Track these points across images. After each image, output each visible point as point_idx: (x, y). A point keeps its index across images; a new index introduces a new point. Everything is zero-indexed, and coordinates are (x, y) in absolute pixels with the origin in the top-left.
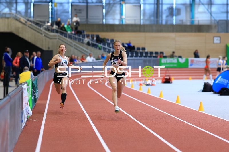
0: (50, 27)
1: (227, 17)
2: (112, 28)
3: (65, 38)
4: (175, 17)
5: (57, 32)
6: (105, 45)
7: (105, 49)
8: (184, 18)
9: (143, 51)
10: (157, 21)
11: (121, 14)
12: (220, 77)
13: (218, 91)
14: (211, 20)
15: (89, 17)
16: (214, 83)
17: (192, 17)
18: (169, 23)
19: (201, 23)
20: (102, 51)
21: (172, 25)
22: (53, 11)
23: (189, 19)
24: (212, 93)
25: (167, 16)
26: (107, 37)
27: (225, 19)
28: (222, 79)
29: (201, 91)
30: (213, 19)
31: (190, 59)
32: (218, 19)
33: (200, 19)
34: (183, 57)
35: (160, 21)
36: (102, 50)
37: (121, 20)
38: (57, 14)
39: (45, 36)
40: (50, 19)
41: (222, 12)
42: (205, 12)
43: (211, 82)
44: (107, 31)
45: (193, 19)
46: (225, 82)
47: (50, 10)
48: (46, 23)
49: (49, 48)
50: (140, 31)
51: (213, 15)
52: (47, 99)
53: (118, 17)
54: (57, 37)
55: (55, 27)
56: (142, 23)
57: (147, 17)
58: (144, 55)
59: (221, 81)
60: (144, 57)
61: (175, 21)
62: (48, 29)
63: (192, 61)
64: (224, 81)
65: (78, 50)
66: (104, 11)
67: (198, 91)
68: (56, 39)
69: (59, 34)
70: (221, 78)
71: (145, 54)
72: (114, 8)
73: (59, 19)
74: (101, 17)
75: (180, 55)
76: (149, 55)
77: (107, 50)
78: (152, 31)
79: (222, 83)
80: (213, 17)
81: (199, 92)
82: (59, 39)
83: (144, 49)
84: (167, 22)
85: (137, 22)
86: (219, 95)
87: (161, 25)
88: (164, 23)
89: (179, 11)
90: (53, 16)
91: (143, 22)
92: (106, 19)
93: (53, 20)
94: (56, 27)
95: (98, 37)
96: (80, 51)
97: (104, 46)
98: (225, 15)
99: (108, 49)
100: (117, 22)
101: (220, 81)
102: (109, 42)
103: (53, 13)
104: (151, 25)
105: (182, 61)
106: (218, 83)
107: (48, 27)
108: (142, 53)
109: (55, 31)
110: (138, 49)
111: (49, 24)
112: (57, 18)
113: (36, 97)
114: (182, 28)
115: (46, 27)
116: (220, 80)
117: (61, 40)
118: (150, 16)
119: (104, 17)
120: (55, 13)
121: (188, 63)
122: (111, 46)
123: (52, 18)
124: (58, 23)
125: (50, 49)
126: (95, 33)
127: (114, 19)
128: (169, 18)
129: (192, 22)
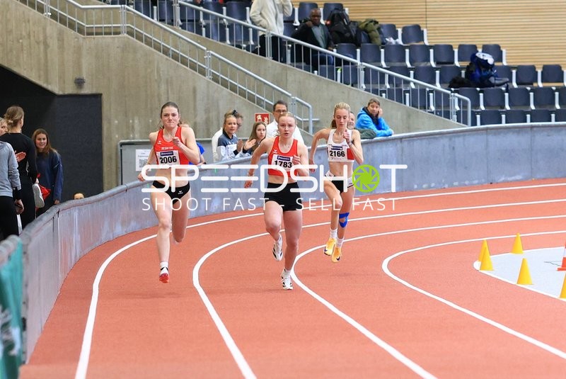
3: (164, 27)
6: (377, 60)
7: (374, 79)
39: (54, 16)
49: (79, 82)
52: (75, 358)
54: (123, 25)
65: (233, 88)
82: (130, 33)
96: (242, 93)
113: (15, 352)
117: (139, 37)
122: (408, 64)
125: (88, 88)
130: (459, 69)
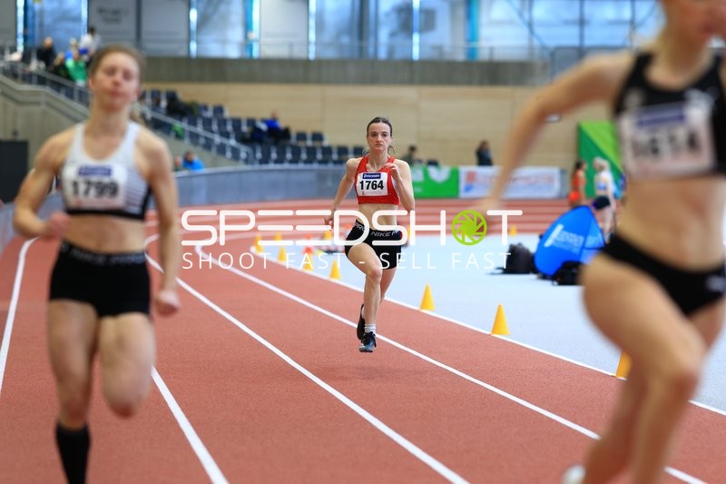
0: (21, 66)
1: (582, 37)
2: (217, 70)
3: (68, 101)
4: (416, 38)
5: (41, 81)
6: (195, 125)
7: (194, 137)
8: (445, 39)
9: (317, 144)
10: (362, 50)
11: (247, 26)
12: (560, 228)
13: (551, 270)
14: (531, 48)
15: (144, 36)
16: (540, 245)
17: (472, 36)
18: (399, 55)
19: (500, 55)
20: (186, 145)
21: (409, 62)
22: (30, 14)
23: (461, 43)
24: (532, 277)
25: (392, 35)
26: (201, 100)
27: (575, 42)
28: (565, 233)
29: (500, 271)
30: (536, 43)
31: (464, 170)
32: (552, 43)
33: (496, 43)
34: (441, 162)
35: (371, 50)
36: (187, 141)
37: (247, 45)
38: (41, 25)
39: (2, 93)
40: (20, 41)
41: (567, 23)
42: (511, 22)
43: (530, 243)
44: (201, 79)
45: (474, 45)
46: (576, 245)
47: (21, 13)
48: (7, 52)
49: (15, 133)
50: (306, 80)
51: (538, 31)
52: (9, 298)
53: (236, 34)
54: (43, 99)
55: (35, 66)
56: (312, 56)
57: (327, 37)
58: (319, 156)
59: (563, 240)
60: (321, 162)
61: (417, 47)
62: (12, 72)
63: (471, 176)
64: (571, 241)
66: (194, 15)
67: (490, 272)
68: (37, 103)
69: (47, 90)
70: (565, 229)
71: (323, 154)
72: (223, 8)
73: (48, 41)
74: (184, 36)
75: (433, 157)
76: (335, 156)
77: (202, 141)
78: (344, 80)
79: (565, 247)
80: (539, 38)
81: (493, 274)
82: (48, 104)
83: (318, 137)
84: (391, 51)
85: (298, 53)
86: (556, 283)
87: (375, 62)
88: (382, 54)
89: (429, 17)
90: (29, 32)
91: (316, 53)
92: (198, 43)
93: (30, 43)
94: (39, 68)
95: (172, 98)
97: (192, 129)
98: (574, 31)
99: (206, 138)
100: (233, 52)
101: (559, 239)
102: (209, 114)
103: (30, 21)
104: (340, 63)
105: (439, 175)
106: (552, 247)
107: (13, 64)
108: (312, 151)
109: (35, 79)
110: (302, 136)
111: (17, 56)
112: (43, 38)
114: (439, 72)
115: (7, 67)
116: (559, 236)
117: (53, 107)
118: (339, 34)
119: (194, 36)
120: (37, 20)
121: (458, 182)
122: (215, 127)
123: (25, 37)
124: (46, 55)
125: (21, 137)
126: (164, 87)
127: (224, 42)
128: (400, 40)
129: (472, 52)
130: (244, 134)
